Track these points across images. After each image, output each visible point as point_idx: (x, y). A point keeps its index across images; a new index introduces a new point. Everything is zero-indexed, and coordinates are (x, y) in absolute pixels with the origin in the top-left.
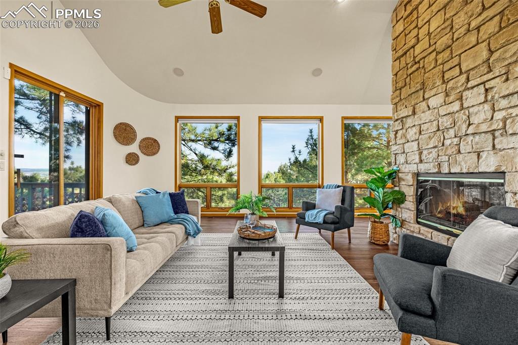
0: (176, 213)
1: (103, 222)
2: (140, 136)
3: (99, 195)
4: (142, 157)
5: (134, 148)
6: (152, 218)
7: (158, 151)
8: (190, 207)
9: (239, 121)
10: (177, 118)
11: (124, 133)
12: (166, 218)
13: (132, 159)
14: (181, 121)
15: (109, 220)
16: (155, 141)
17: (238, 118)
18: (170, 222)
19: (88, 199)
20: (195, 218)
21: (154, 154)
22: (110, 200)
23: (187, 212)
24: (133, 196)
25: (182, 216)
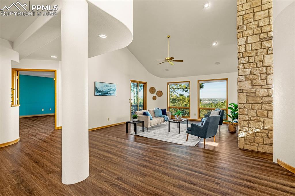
0: (163, 115)
1: (147, 114)
2: (157, 91)
3: (146, 109)
4: (157, 97)
5: (155, 95)
6: (157, 115)
7: (162, 95)
8: (167, 114)
9: (190, 83)
10: (168, 83)
11: (152, 90)
12: (160, 116)
13: (154, 98)
14: (169, 84)
15: (148, 114)
16: (161, 92)
17: (189, 82)
18: (161, 117)
19: (143, 110)
20: (168, 117)
21: (161, 96)
22: (148, 110)
23: (166, 115)
24: (153, 110)
25: (164, 116)
